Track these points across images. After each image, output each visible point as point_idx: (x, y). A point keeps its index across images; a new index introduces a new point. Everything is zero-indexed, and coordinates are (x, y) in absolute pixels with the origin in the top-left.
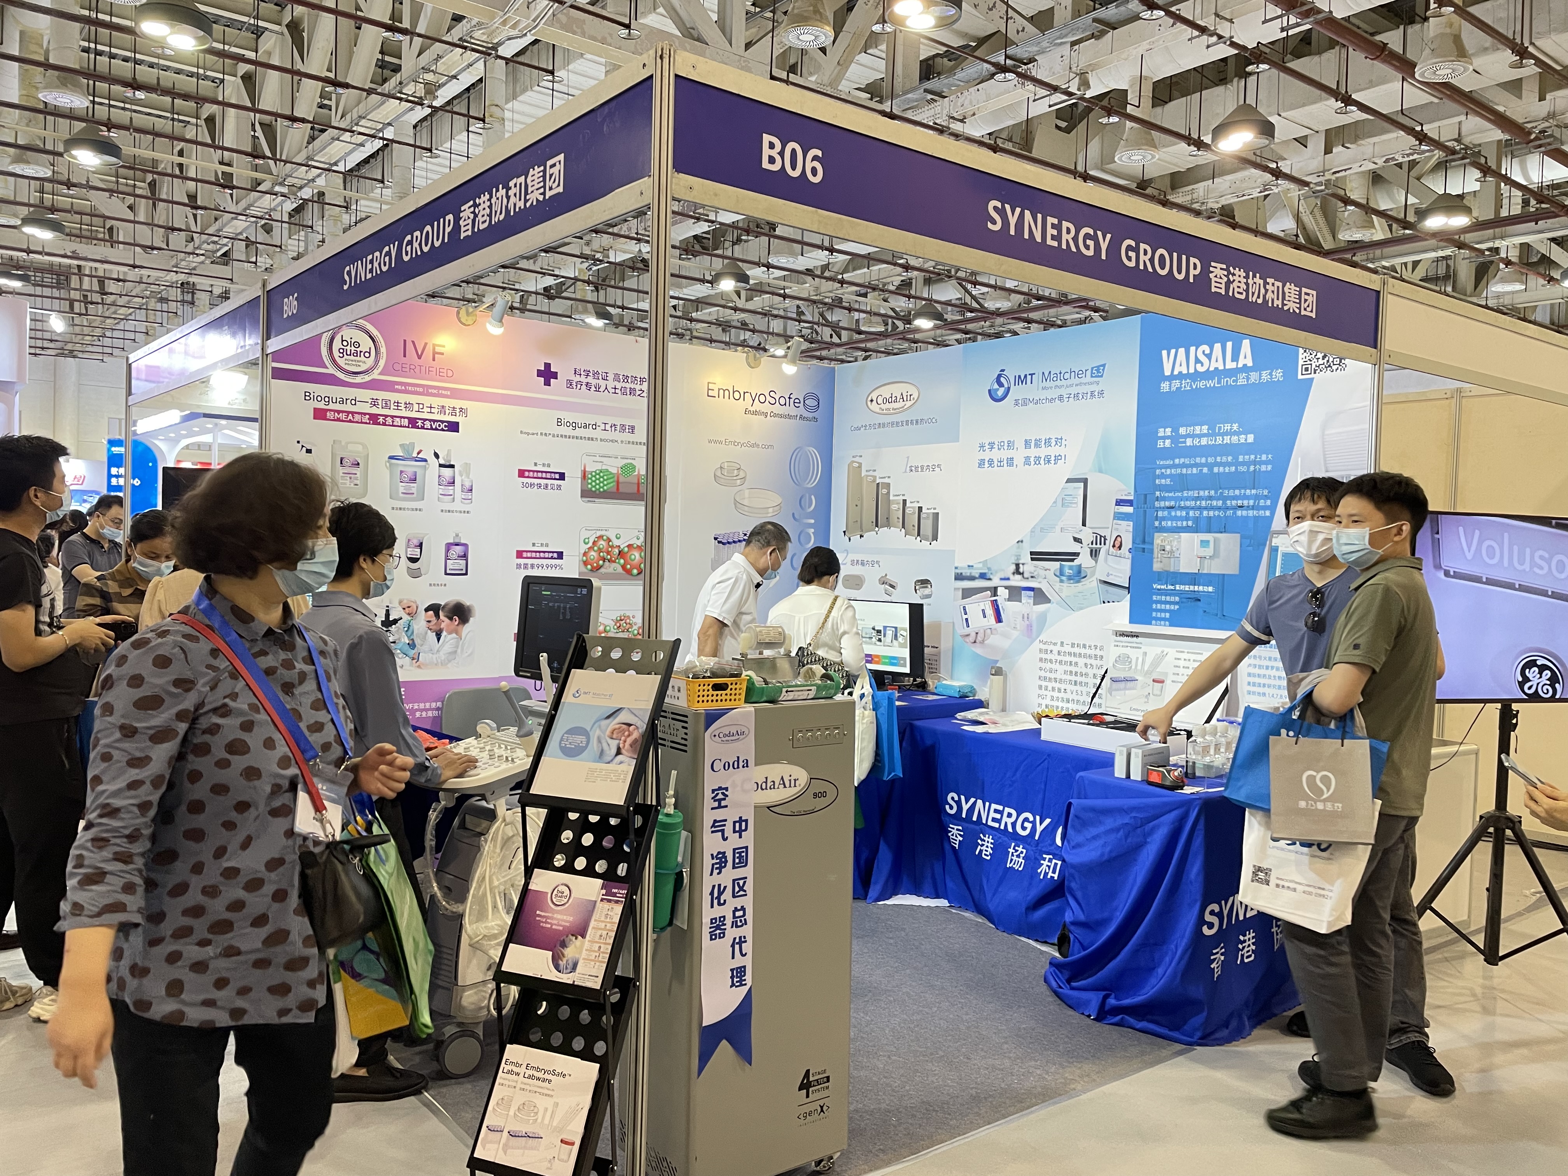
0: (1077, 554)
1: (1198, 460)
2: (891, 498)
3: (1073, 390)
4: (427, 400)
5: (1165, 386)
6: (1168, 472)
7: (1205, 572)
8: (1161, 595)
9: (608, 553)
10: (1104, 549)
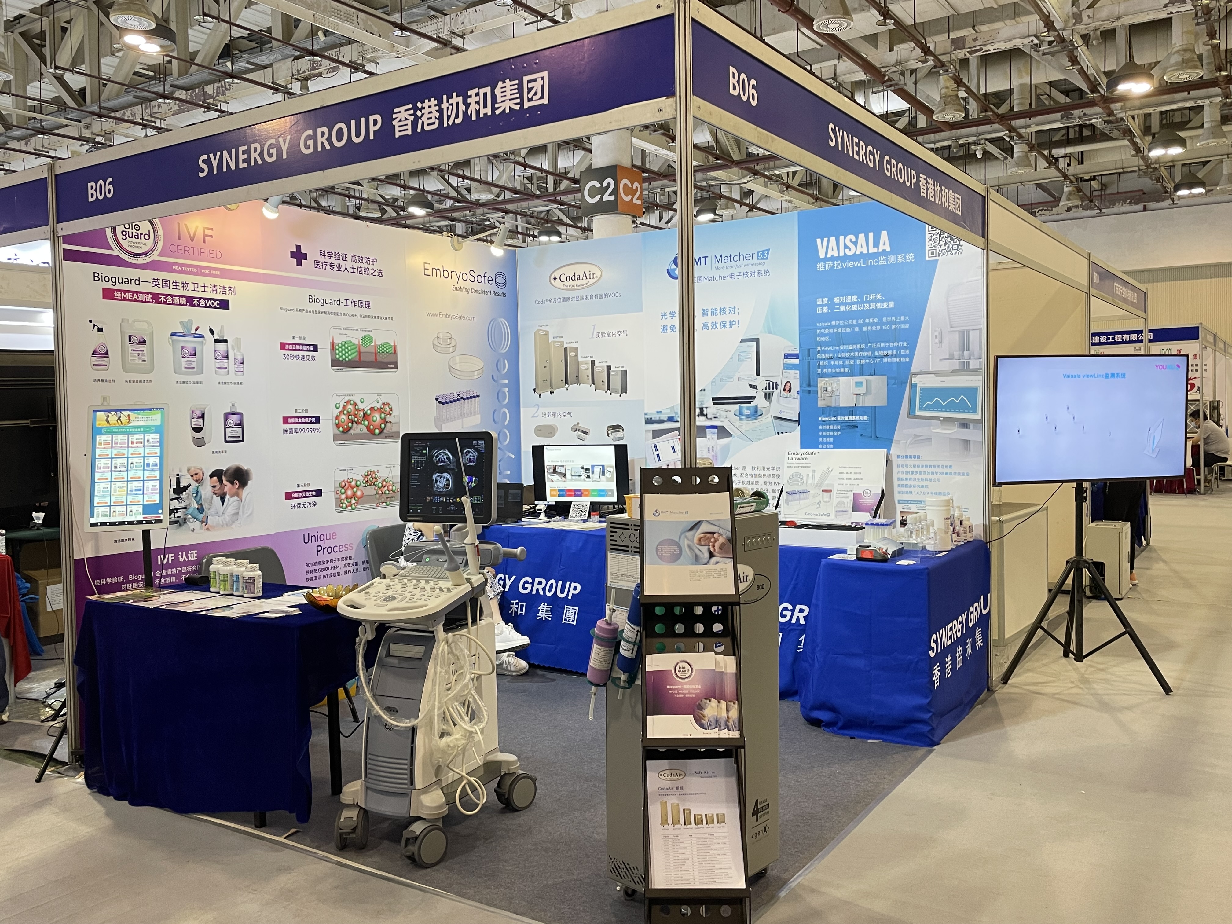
0: (754, 398)
1: (850, 322)
2: (580, 359)
3: (743, 270)
4: (201, 280)
5: (820, 266)
6: (827, 331)
7: (861, 405)
8: (826, 425)
9: (355, 415)
10: (776, 393)
